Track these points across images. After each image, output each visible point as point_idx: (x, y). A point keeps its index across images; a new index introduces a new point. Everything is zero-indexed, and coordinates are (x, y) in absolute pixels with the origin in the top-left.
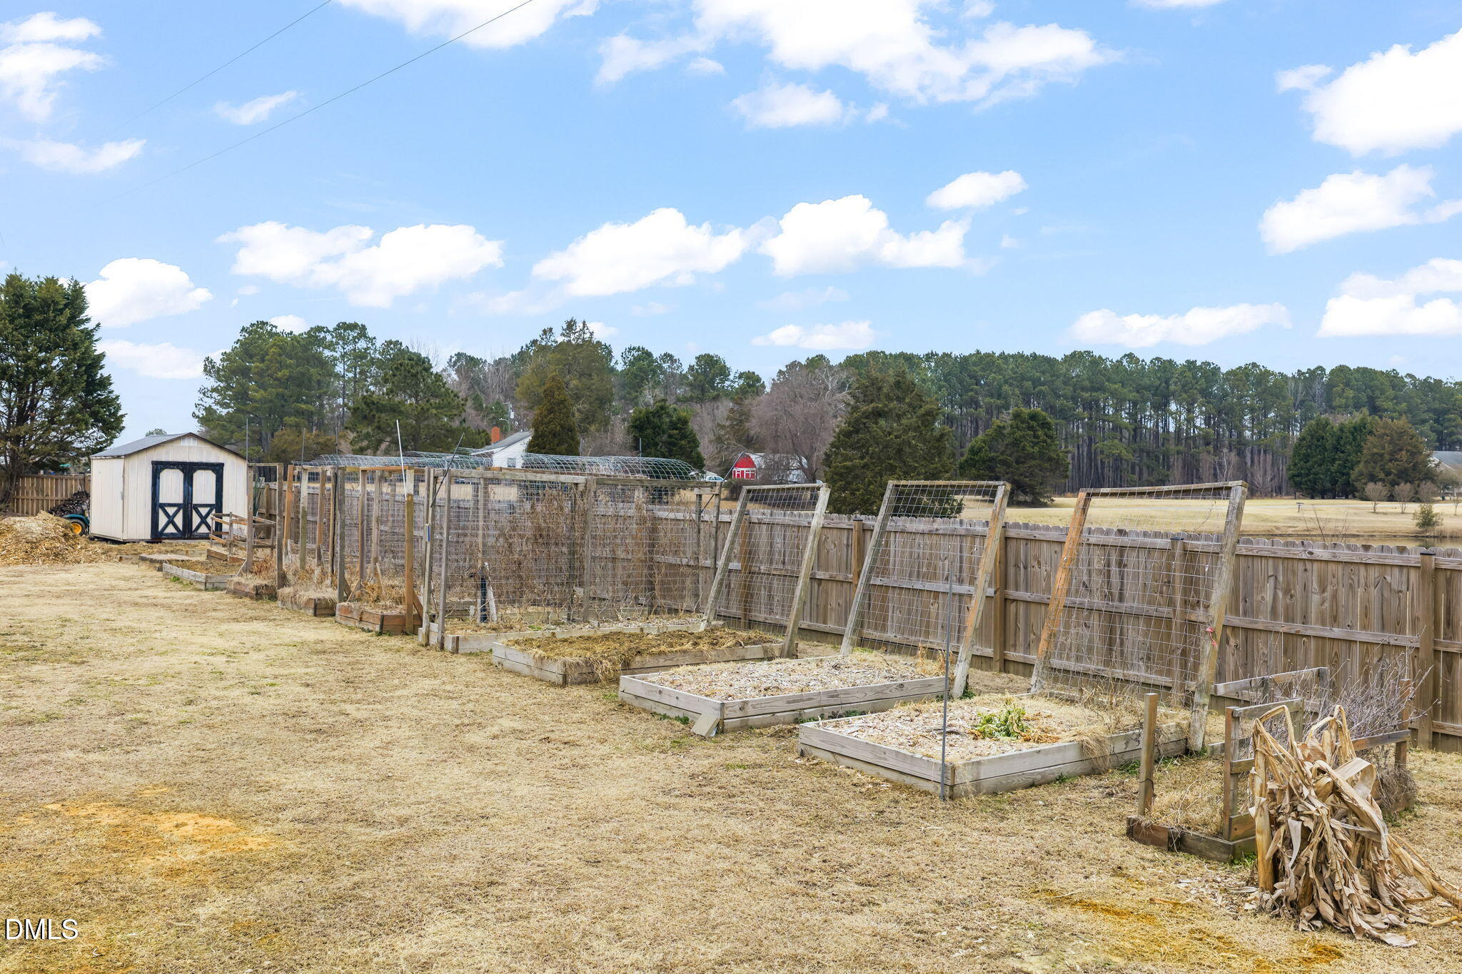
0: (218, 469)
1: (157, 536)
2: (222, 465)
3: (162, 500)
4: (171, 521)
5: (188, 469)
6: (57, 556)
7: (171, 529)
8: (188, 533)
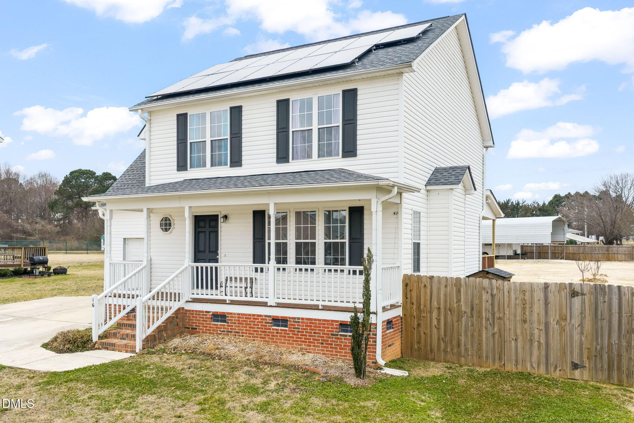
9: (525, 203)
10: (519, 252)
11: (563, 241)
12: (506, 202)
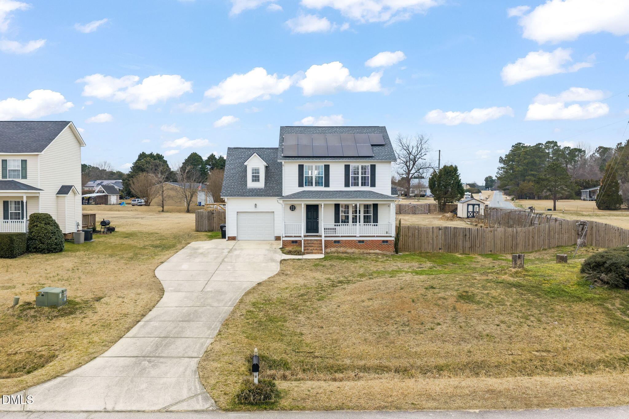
0: (479, 205)
1: (468, 217)
2: (479, 204)
3: (469, 211)
4: (470, 214)
5: (474, 205)
6: (452, 220)
7: (470, 216)
8: (473, 217)
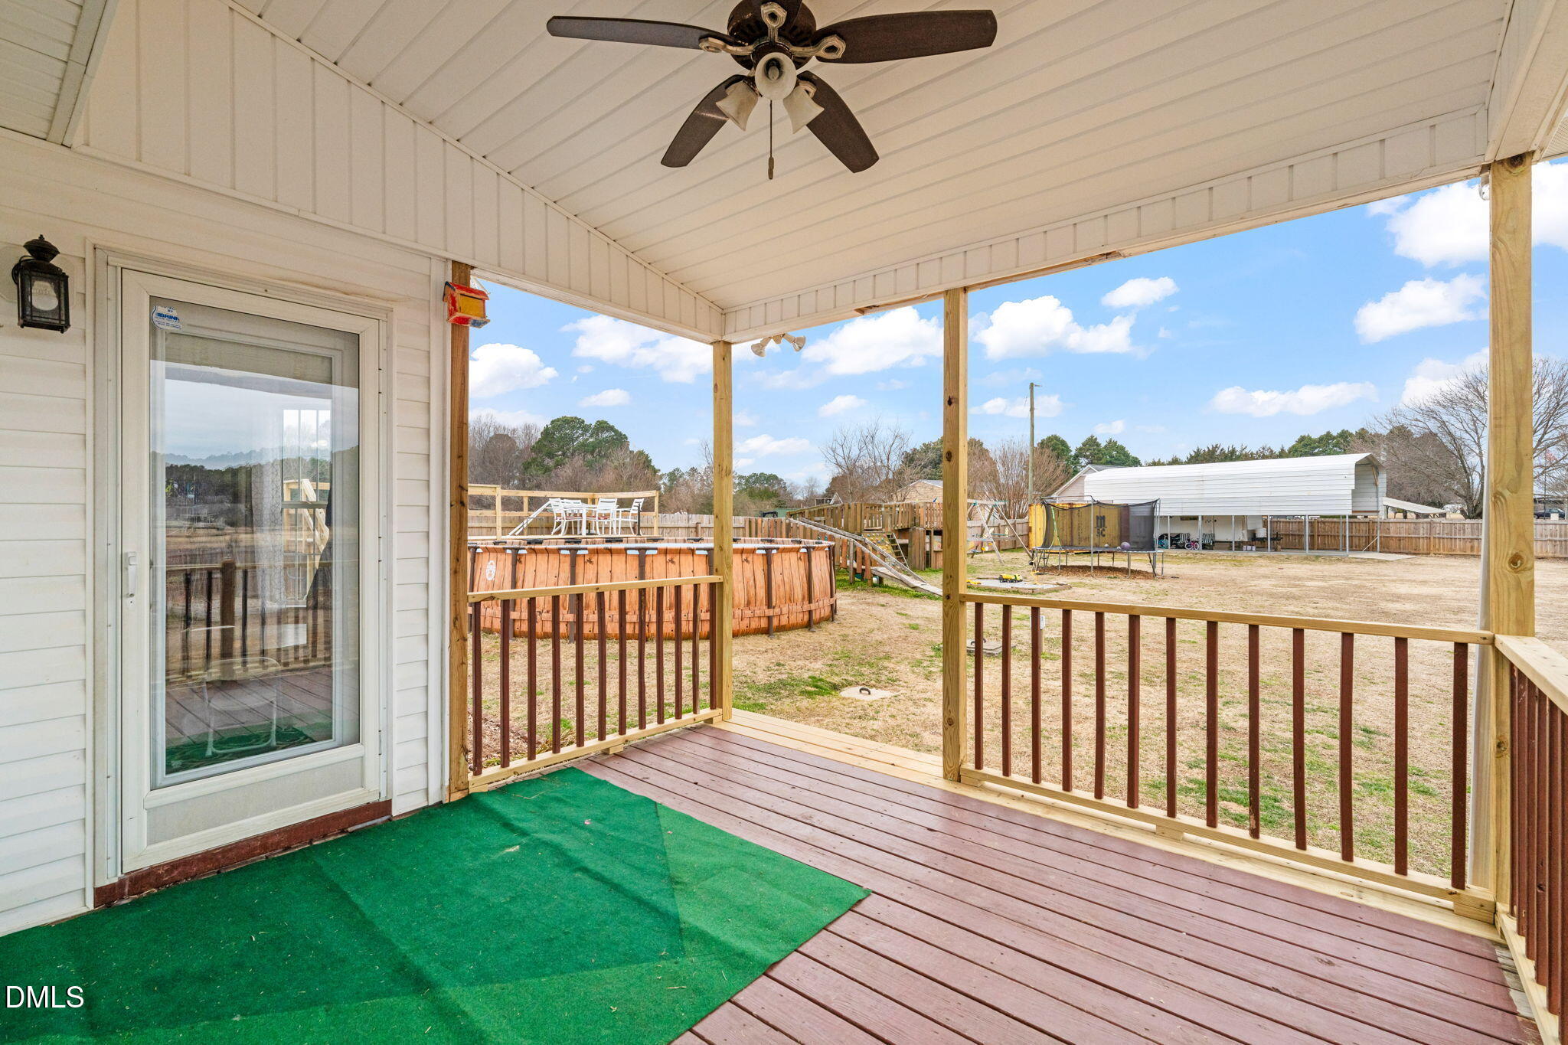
9: (1247, 450)
10: (1261, 533)
11: (1375, 509)
12: (1211, 448)
